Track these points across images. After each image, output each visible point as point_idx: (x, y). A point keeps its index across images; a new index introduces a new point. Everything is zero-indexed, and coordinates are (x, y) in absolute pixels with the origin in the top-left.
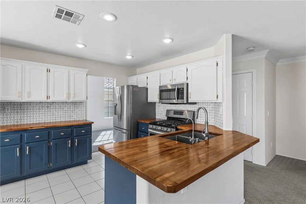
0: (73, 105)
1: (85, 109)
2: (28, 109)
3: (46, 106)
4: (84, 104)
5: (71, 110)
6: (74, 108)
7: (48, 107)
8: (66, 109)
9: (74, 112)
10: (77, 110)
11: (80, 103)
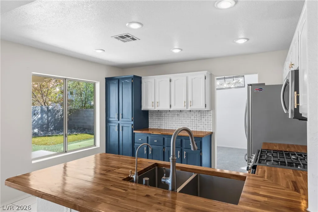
0: (199, 114)
1: (212, 119)
2: (165, 117)
3: (177, 114)
4: (211, 113)
5: (198, 119)
6: (200, 117)
7: (178, 115)
8: (193, 117)
9: (201, 122)
10: (203, 120)
11: (207, 112)
